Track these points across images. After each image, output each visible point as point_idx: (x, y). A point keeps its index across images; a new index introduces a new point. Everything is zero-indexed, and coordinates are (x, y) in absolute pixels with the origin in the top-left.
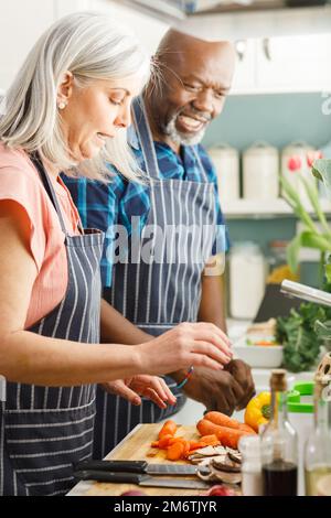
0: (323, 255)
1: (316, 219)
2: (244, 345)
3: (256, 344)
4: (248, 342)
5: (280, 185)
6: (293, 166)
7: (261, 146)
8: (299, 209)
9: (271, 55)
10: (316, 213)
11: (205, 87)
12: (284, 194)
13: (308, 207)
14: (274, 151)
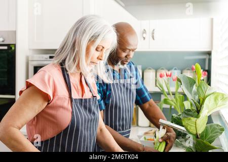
0: (171, 107)
1: (169, 94)
2: (144, 140)
3: (148, 140)
4: (145, 138)
5: (156, 81)
6: (161, 76)
7: (150, 69)
8: (163, 91)
9: (155, 38)
10: (169, 92)
11: (130, 50)
12: (157, 85)
13: (166, 90)
14: (154, 71)
